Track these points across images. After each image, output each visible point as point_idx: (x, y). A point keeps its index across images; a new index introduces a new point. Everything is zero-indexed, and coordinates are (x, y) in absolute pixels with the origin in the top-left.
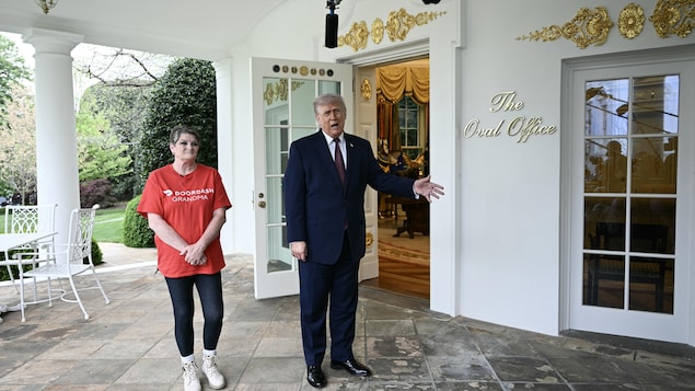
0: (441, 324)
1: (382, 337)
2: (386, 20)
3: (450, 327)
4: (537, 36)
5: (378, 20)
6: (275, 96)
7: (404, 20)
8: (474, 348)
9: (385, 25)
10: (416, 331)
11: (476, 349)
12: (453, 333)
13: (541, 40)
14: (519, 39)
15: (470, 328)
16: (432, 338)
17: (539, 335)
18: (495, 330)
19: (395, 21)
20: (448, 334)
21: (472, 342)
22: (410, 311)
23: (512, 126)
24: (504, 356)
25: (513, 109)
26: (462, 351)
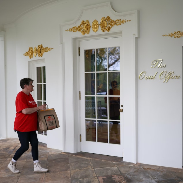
0: (130, 167)
1: (105, 176)
2: (100, 21)
3: (135, 168)
4: (172, 35)
5: (96, 21)
6: (34, 54)
7: (110, 22)
8: (148, 177)
9: (99, 23)
10: (120, 172)
11: (150, 178)
12: (137, 171)
13: (174, 37)
14: (164, 36)
15: (144, 168)
16: (129, 174)
17: (174, 169)
18: (155, 168)
19: (105, 22)
20: (135, 172)
21: (147, 174)
22: (114, 163)
23: (162, 75)
24: (162, 179)
25: (162, 67)
26: (144, 179)
